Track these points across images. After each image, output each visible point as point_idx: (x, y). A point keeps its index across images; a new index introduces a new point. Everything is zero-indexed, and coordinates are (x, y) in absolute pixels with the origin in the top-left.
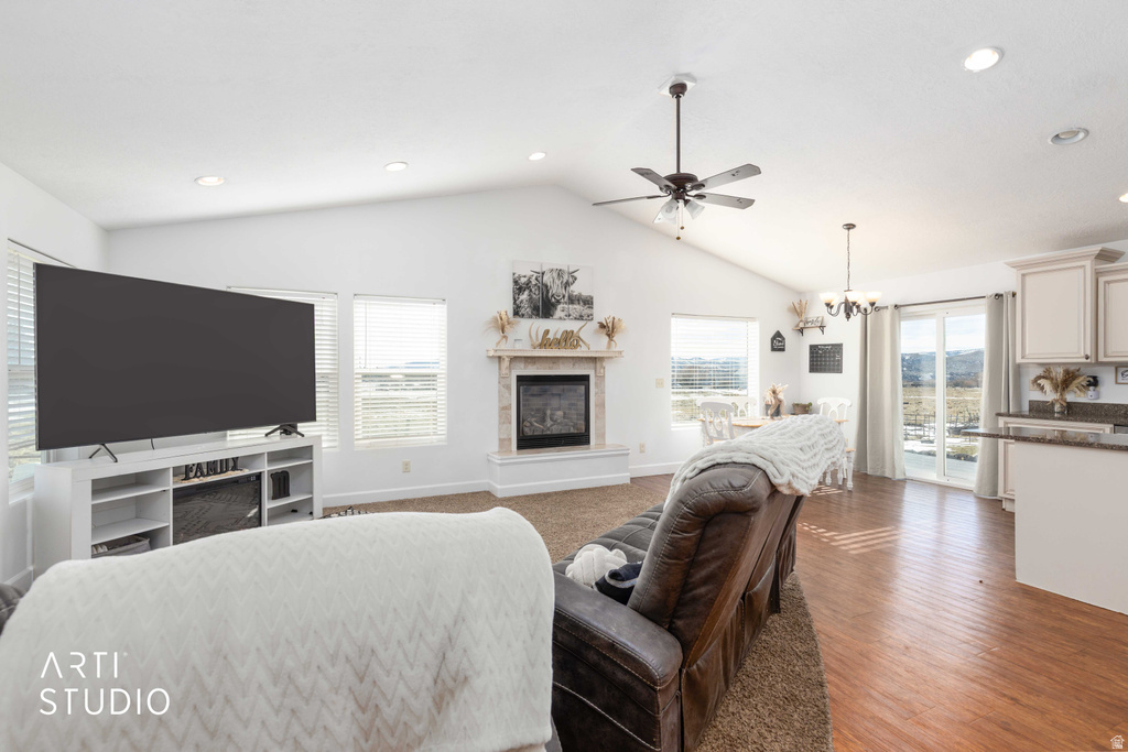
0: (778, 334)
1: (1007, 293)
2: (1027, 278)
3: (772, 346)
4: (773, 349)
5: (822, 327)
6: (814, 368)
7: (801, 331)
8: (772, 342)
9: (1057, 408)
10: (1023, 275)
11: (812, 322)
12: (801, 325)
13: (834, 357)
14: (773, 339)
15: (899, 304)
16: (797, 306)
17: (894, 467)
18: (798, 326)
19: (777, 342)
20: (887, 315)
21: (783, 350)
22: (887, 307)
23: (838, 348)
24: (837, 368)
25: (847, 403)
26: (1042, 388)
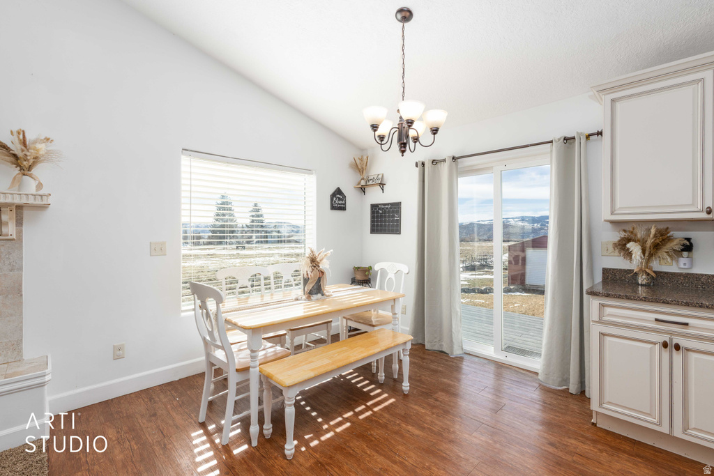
0: (338, 193)
1: (580, 134)
2: (618, 105)
3: (332, 204)
4: (333, 208)
5: (382, 185)
6: (375, 230)
7: (363, 189)
8: (332, 200)
9: (642, 279)
10: (613, 101)
11: (373, 180)
12: (363, 183)
13: (393, 216)
14: (333, 195)
15: (456, 156)
16: (358, 162)
17: (452, 341)
18: (359, 183)
19: (338, 201)
20: (444, 169)
21: (344, 209)
22: (444, 160)
23: (396, 207)
24: (395, 229)
25: (405, 269)
26: (629, 254)
